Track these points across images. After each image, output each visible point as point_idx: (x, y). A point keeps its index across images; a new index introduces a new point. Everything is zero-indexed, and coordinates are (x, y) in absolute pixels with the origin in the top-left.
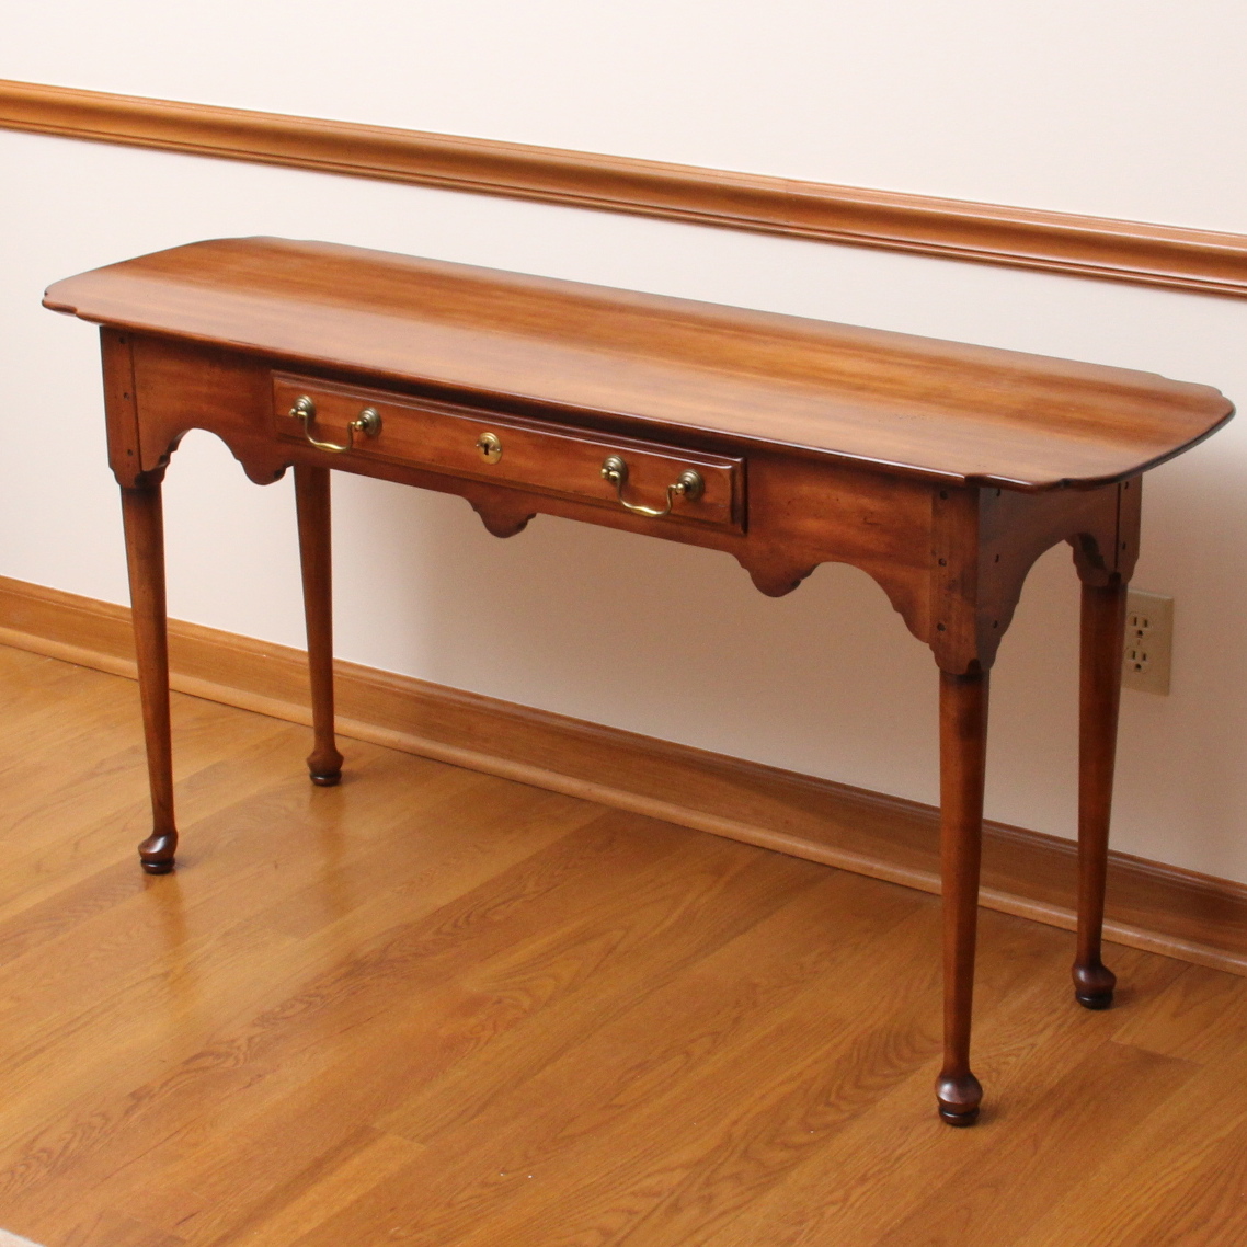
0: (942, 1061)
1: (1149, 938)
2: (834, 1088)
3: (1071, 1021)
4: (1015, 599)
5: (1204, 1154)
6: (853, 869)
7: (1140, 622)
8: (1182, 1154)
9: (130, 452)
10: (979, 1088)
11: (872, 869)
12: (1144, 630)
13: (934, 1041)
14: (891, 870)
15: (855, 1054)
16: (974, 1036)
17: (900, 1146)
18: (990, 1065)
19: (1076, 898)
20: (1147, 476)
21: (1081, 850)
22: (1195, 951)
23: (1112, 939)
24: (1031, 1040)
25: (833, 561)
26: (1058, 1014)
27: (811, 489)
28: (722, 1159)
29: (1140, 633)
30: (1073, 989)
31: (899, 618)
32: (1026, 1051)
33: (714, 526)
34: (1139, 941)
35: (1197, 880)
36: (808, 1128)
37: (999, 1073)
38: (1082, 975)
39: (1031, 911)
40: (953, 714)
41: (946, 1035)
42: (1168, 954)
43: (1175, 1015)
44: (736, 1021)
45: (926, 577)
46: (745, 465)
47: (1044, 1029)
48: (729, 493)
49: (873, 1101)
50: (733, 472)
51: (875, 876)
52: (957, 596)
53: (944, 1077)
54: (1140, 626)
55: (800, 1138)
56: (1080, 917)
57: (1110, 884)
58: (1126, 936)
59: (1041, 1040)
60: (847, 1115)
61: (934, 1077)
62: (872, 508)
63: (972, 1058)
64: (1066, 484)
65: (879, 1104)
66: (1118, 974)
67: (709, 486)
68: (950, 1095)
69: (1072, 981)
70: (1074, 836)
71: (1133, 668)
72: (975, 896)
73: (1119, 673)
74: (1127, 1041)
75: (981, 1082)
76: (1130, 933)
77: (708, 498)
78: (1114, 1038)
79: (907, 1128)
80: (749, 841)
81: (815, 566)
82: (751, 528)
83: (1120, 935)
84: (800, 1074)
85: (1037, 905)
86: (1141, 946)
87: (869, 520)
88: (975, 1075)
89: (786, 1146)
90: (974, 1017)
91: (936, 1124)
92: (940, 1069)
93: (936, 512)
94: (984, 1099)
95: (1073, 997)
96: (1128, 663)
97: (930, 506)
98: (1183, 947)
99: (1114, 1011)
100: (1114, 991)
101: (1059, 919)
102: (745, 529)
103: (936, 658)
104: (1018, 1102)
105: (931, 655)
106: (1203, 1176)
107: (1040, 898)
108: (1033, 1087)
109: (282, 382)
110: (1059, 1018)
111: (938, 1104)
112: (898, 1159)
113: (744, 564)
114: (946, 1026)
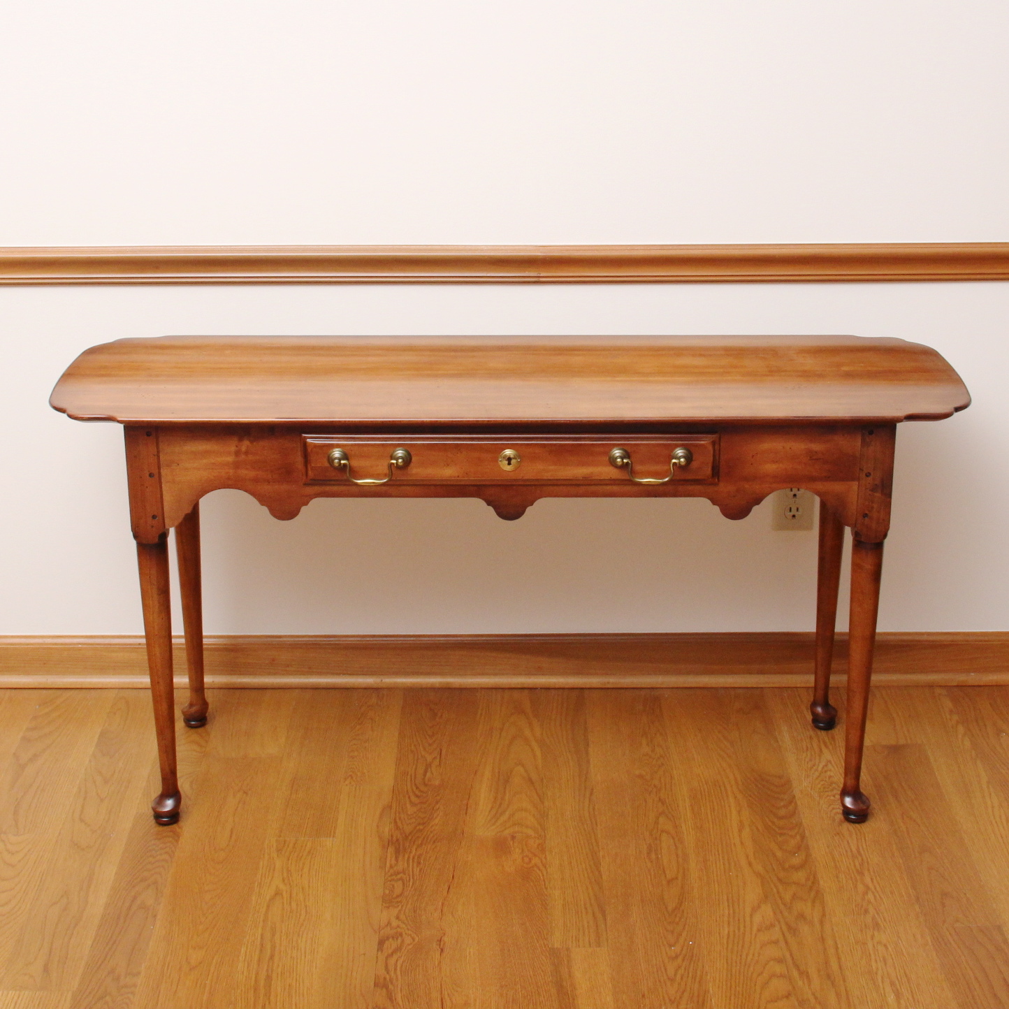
9: (154, 517)
12: (797, 493)
17: (850, 846)
25: (779, 490)
27: (770, 445)
29: (795, 496)
33: (696, 482)
45: (855, 486)
46: (720, 438)
48: (711, 458)
50: (712, 444)
52: (878, 494)
54: (795, 491)
60: (798, 837)
62: (817, 449)
65: (804, 824)
67: (696, 456)
71: (790, 517)
77: (695, 464)
79: (838, 833)
81: (765, 496)
82: (722, 478)
87: (814, 458)
93: (865, 443)
97: (860, 441)
102: (718, 480)
109: (313, 440)
112: (860, 854)
113: (714, 503)
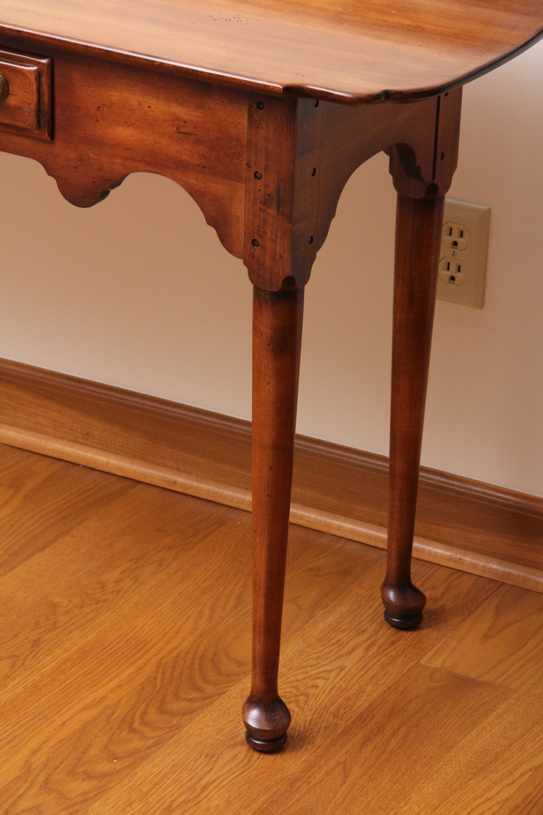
0: (249, 685)
1: (459, 556)
2: (138, 714)
3: (379, 643)
4: (330, 213)
5: (517, 785)
6: (155, 482)
7: (455, 233)
8: (496, 783)
10: (287, 712)
11: (175, 483)
12: (460, 240)
13: (240, 664)
14: (195, 484)
15: (159, 676)
16: (283, 658)
17: (206, 774)
18: (298, 690)
19: (385, 514)
20: (467, 88)
21: (392, 468)
22: (507, 570)
23: (422, 557)
24: (339, 663)
25: (144, 171)
26: (365, 636)
28: (21, 792)
29: (455, 244)
30: (382, 609)
31: (212, 231)
32: (333, 674)
33: (19, 131)
34: (449, 559)
35: (510, 498)
36: (112, 757)
37: (307, 697)
38: (391, 595)
39: (339, 528)
40: (266, 330)
41: (254, 658)
42: (478, 573)
43: (486, 637)
44: (36, 643)
45: (241, 189)
46: (51, 66)
47: (354, 649)
48: (35, 97)
49: (178, 727)
50: (39, 74)
51: (179, 490)
52: (272, 212)
53: (252, 702)
54: (455, 236)
55: (104, 767)
56: (389, 535)
57: (421, 501)
58: (436, 554)
59: (349, 662)
60: (150, 742)
61: (241, 701)
62: (186, 117)
63: (281, 681)
64: (387, 95)
65: (185, 729)
66: (427, 594)
67: (13, 88)
68: (258, 721)
69: (380, 600)
70: (384, 450)
71: (447, 279)
72: (287, 513)
73: (435, 286)
74: (437, 663)
75: (288, 706)
76: (440, 551)
77: (12, 101)
78: (423, 661)
79: (213, 756)
80: (47, 453)
81: (125, 176)
82: (58, 134)
83: (430, 553)
84: (103, 699)
85: (345, 522)
86: (452, 565)
88: (283, 699)
89: (88, 776)
90: (282, 640)
91: (243, 750)
92: (248, 693)
93: (252, 122)
94: (292, 724)
95: (382, 618)
96: (443, 274)
97: (246, 117)
98: (494, 566)
99: (424, 632)
100: (423, 611)
101: (367, 536)
102: (52, 135)
103: (250, 274)
104: (326, 728)
105: (245, 270)
106: (517, 806)
107: (348, 514)
108: (342, 711)
110: (367, 639)
111: (245, 729)
112: (204, 788)
113: (49, 171)
114: (254, 647)
